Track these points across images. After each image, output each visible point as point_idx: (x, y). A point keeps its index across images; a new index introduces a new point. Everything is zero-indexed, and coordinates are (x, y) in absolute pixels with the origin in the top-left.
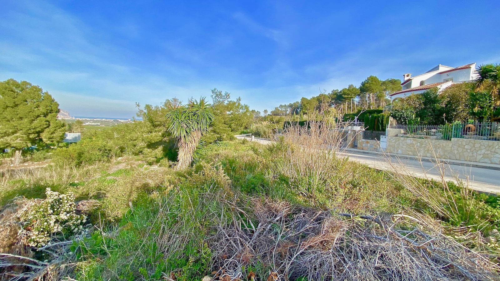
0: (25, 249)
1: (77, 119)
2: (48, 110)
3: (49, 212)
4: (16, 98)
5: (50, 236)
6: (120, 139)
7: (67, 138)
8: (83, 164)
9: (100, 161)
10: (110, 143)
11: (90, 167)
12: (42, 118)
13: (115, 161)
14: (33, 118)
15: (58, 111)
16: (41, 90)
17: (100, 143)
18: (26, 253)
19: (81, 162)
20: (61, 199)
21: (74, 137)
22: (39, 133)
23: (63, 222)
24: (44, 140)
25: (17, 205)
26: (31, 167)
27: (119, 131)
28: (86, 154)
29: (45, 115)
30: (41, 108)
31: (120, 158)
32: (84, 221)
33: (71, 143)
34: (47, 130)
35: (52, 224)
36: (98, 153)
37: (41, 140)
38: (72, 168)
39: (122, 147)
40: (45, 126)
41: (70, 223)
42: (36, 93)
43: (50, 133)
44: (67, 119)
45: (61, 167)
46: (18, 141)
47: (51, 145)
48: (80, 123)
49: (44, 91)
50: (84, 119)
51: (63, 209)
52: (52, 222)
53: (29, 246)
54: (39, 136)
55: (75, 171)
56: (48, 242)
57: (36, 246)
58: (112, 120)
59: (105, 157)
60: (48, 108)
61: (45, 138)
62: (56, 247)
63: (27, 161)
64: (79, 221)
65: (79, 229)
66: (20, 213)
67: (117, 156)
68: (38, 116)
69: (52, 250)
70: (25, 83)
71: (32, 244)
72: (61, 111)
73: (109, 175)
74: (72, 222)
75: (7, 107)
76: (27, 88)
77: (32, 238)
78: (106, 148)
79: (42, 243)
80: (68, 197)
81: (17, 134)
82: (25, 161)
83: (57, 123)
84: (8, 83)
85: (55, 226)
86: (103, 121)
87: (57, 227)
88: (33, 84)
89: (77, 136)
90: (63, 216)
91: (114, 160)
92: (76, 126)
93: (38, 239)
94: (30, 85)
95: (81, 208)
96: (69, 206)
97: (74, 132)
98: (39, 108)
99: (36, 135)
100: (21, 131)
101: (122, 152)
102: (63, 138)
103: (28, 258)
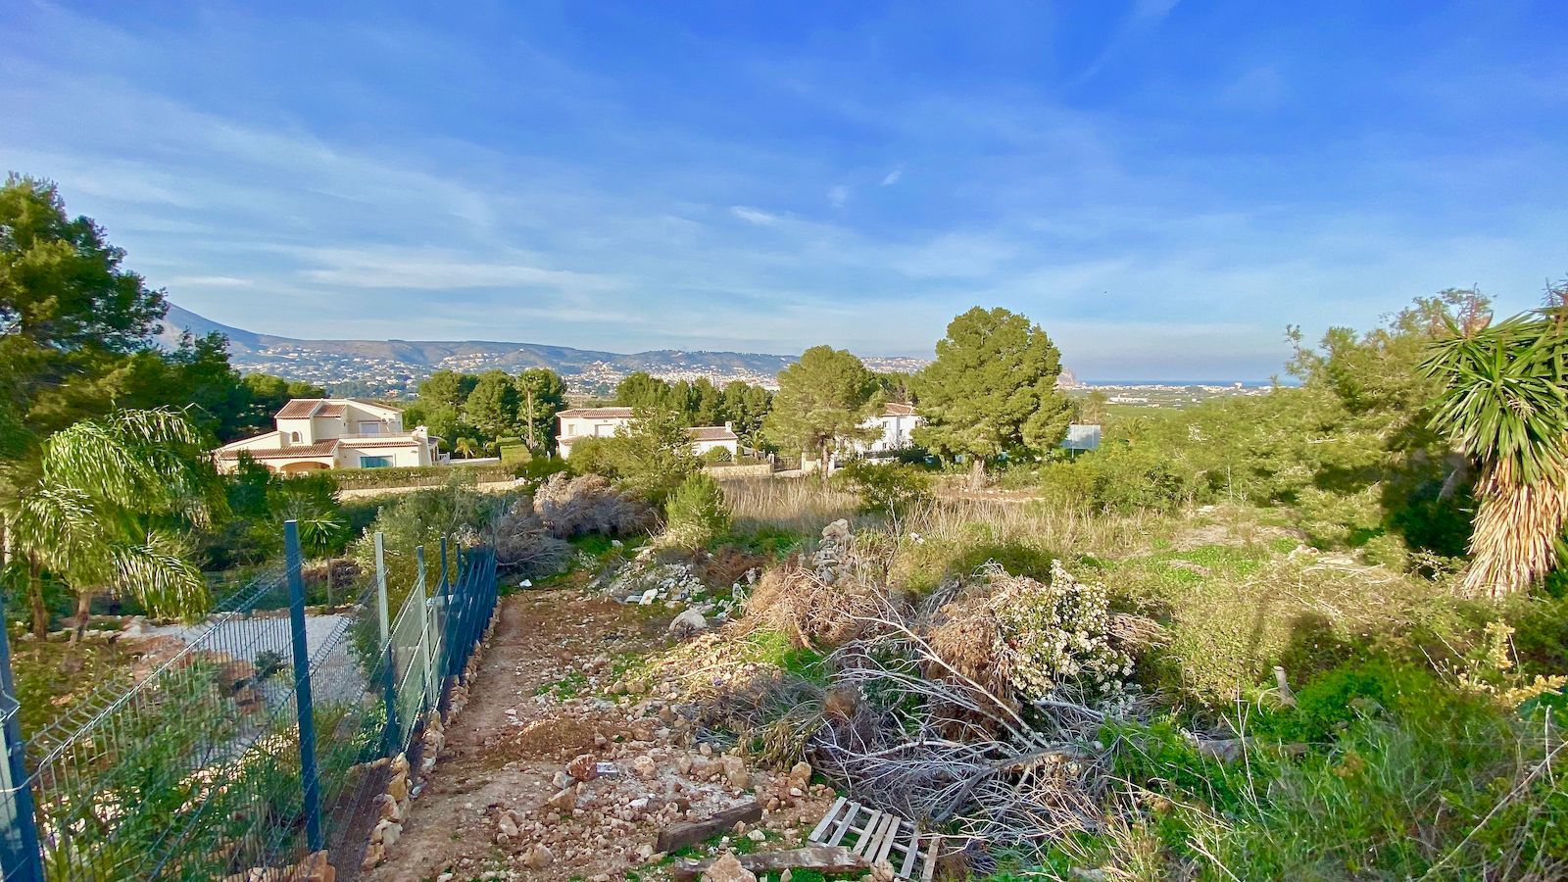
0: (1004, 686)
1: (1092, 388)
2: (1037, 369)
3: (1054, 619)
4: (983, 346)
5: (1051, 678)
6: (1213, 448)
7: (1069, 437)
8: (1106, 511)
9: (1148, 507)
10: (1180, 460)
11: (1125, 522)
12: (1026, 389)
13: (1190, 515)
14: (1009, 390)
15: (1057, 372)
16: (1027, 323)
17: (1154, 456)
18: (1005, 697)
19: (1102, 505)
20: (1077, 594)
21: (1084, 435)
22: (1017, 423)
23: (1081, 657)
24: (1026, 440)
25: (987, 581)
26: (1001, 501)
27: (1207, 421)
28: (1115, 484)
29: (1032, 382)
30: (1024, 366)
31: (1206, 507)
32: (1127, 672)
33: (1078, 452)
34: (1033, 417)
35: (1059, 653)
36: (1146, 486)
37: (1020, 440)
38: (1080, 517)
39: (1217, 472)
40: (1031, 408)
41: (1095, 664)
42: (1018, 331)
43: (1039, 424)
44: (1068, 388)
45: (1059, 510)
46: (979, 440)
47: (1035, 452)
48: (1099, 397)
49: (1033, 325)
50: (1107, 388)
51: (1080, 622)
52: (1060, 646)
53: (1010, 682)
54: (1016, 431)
55: (1088, 523)
56: (1048, 690)
57: (1024, 691)
58: (1183, 388)
59: (1165, 499)
60: (1038, 365)
61: (1029, 436)
62: (1062, 709)
63: (993, 484)
64: (1115, 667)
65: (1112, 688)
66: (997, 601)
67: (1200, 500)
68: (1019, 385)
69: (1053, 715)
70: (1000, 312)
71: (1017, 682)
72: (1062, 373)
73: (1175, 554)
74: (1099, 662)
75: (967, 367)
76: (1002, 322)
77: (1019, 667)
78: (1169, 473)
79: (1037, 689)
80: (1095, 593)
81: (978, 426)
82: (990, 485)
83: (1054, 400)
85: (1064, 658)
86: (1156, 392)
87: (1067, 662)
88: (1014, 312)
89: (1091, 433)
90: (1083, 641)
91: (1188, 512)
92: (1090, 406)
93: (1029, 676)
94: (1008, 313)
95: (1119, 632)
96: (1096, 620)
97: (1082, 423)
98: (1021, 366)
99: (1013, 428)
100: (987, 418)
101: (1214, 488)
102: (1061, 436)
103: (1012, 713)
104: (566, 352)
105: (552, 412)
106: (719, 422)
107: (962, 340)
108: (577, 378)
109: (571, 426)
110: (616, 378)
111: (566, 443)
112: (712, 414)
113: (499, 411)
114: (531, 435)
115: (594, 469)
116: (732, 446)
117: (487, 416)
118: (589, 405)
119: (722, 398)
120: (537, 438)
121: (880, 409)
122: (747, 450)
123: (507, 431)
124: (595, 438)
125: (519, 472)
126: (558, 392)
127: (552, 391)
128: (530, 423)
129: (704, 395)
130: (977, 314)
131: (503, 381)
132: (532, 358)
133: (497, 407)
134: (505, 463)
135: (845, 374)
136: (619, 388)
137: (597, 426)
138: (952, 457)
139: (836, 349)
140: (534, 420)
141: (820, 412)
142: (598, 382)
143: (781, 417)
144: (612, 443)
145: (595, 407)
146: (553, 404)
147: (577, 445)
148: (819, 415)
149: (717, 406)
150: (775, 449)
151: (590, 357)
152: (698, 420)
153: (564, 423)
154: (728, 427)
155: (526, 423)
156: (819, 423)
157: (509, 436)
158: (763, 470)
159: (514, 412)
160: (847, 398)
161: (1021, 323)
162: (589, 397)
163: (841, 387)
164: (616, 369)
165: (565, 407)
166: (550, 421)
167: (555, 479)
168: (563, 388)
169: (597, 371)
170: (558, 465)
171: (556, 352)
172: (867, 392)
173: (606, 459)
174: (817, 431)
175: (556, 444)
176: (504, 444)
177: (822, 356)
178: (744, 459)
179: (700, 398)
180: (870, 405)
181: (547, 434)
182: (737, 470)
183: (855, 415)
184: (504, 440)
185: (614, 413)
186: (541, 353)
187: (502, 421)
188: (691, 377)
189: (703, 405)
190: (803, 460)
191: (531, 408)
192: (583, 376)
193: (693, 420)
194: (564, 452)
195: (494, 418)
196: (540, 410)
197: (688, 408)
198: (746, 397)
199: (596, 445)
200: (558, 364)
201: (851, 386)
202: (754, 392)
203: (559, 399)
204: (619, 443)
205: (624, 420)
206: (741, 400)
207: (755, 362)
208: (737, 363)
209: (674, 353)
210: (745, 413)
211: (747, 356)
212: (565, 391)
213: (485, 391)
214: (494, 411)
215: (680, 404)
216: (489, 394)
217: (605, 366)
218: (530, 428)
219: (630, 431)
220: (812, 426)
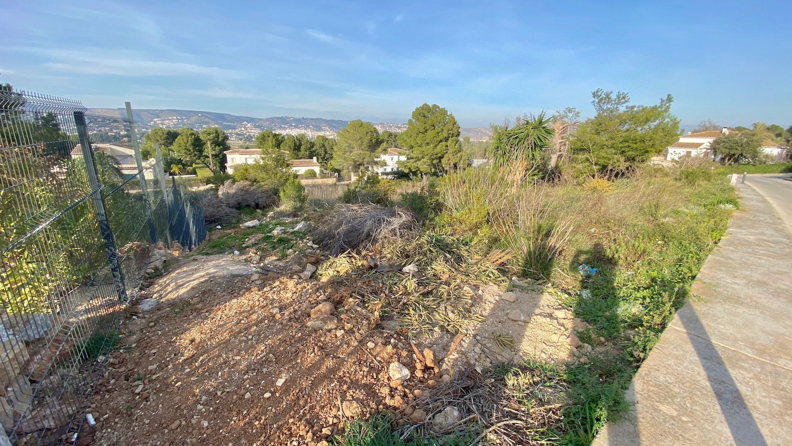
2: (449, 134)
4: (427, 123)
14: (436, 144)
15: (458, 135)
16: (446, 112)
22: (440, 158)
29: (447, 140)
34: (446, 155)
40: (445, 152)
42: (443, 116)
43: (448, 159)
46: (425, 166)
49: (449, 113)
54: (440, 162)
60: (450, 132)
68: (441, 141)
70: (435, 106)
76: (436, 111)
81: (425, 160)
84: (423, 108)
88: (441, 107)
89: (483, 163)
94: (439, 107)
98: (443, 132)
99: (438, 160)
100: (427, 156)
104: (226, 116)
105: (221, 151)
106: (311, 157)
107: (418, 120)
108: (234, 131)
109: (232, 159)
110: (256, 132)
111: (231, 167)
112: (307, 153)
113: (192, 151)
114: (211, 163)
115: (246, 179)
116: (317, 169)
117: (185, 153)
118: (242, 147)
119: (312, 145)
120: (215, 165)
121: (385, 151)
122: (325, 171)
123: (198, 161)
124: (245, 164)
125: (208, 182)
126: (223, 140)
127: (220, 140)
128: (210, 156)
129: (303, 143)
130: (425, 107)
131: (193, 134)
132: (207, 120)
133: (191, 148)
134: (200, 177)
135: (368, 134)
136: (257, 139)
137: (246, 159)
138: (415, 173)
139: (364, 121)
140: (212, 155)
141: (356, 153)
142: (246, 134)
143: (338, 155)
144: (253, 167)
145: (245, 149)
146: (221, 147)
147: (236, 168)
148: (356, 154)
149: (310, 149)
150: (338, 171)
151: (240, 120)
152: (300, 156)
153: (229, 157)
154: (315, 159)
155: (208, 157)
156: (356, 158)
157: (199, 164)
158: (332, 181)
159: (201, 151)
160: (370, 146)
161: (444, 112)
162: (241, 142)
163: (366, 141)
164: (256, 127)
165: (228, 148)
166: (221, 156)
167: (227, 183)
168: (226, 138)
169: (245, 127)
170: (228, 177)
171: (220, 117)
172: (378, 143)
173: (252, 174)
174: (355, 162)
175: (225, 168)
176: (198, 167)
177: (359, 125)
178: (323, 175)
179: (300, 145)
180: (380, 149)
181: (220, 163)
182: (319, 181)
183: (373, 154)
184: (197, 166)
185: (254, 152)
186: (211, 117)
187: (195, 155)
188: (295, 133)
189: (302, 148)
190: (352, 176)
191: (210, 149)
192: (237, 130)
193: (298, 156)
194: (230, 171)
195: (190, 154)
196: (215, 150)
197: (295, 149)
198: (326, 144)
199: (246, 168)
200: (221, 124)
201: (371, 141)
202: (330, 142)
203: (225, 144)
204: (256, 166)
205: (259, 156)
206: (324, 146)
207: (334, 124)
208: (324, 125)
209: (289, 118)
210: (326, 152)
211: (329, 121)
212: (228, 139)
213: (183, 139)
214: (189, 151)
215: (290, 147)
216: (186, 141)
217: (249, 125)
218: (211, 159)
219: (261, 161)
220: (353, 159)
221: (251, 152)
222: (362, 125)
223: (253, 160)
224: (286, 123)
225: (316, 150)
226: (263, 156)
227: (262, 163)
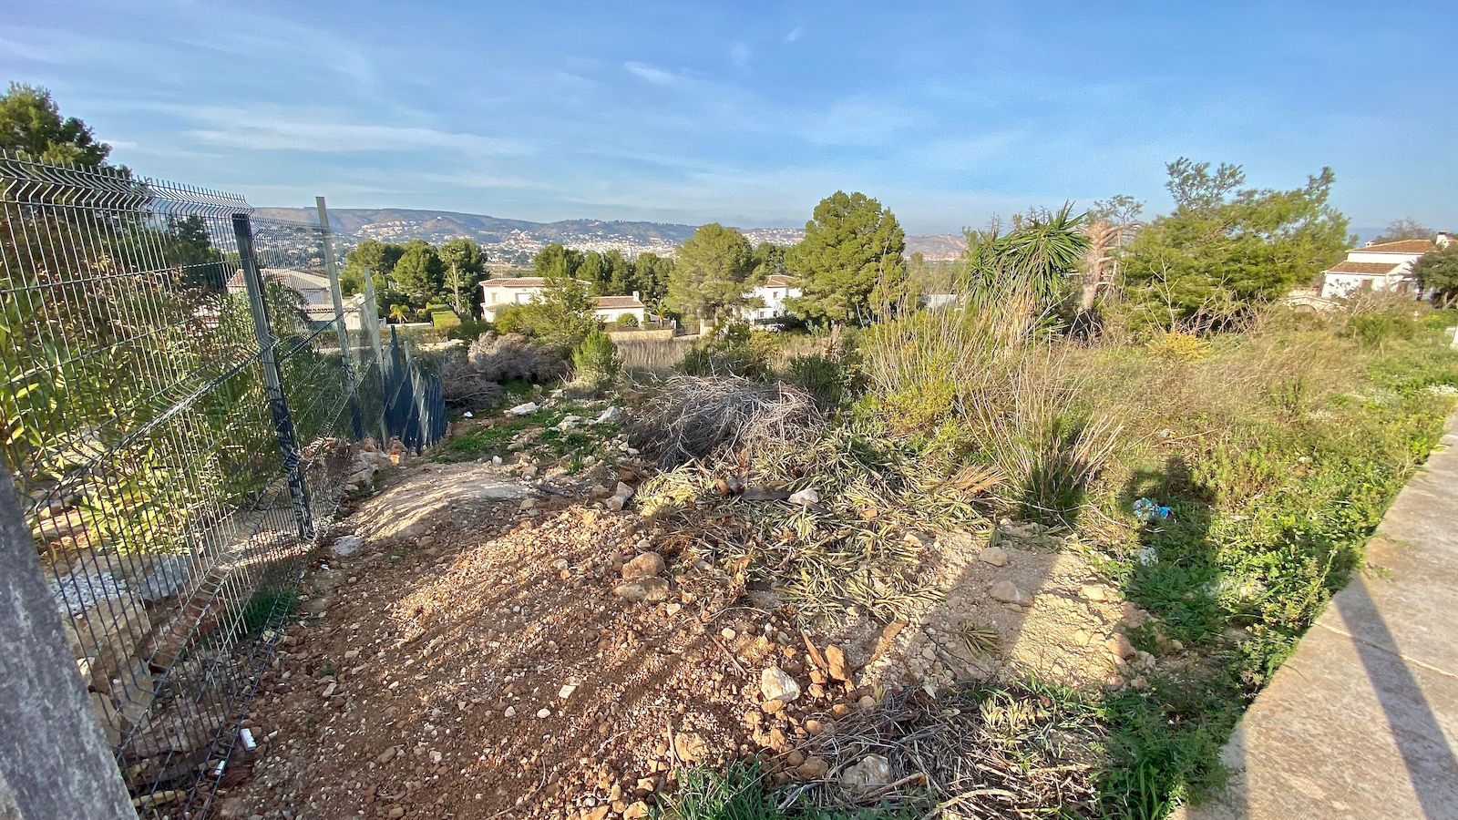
2: (883, 247)
4: (842, 227)
12: (873, 264)
14: (859, 265)
15: (901, 248)
16: (879, 206)
22: (866, 292)
24: (872, 306)
29: (879, 258)
30: (873, 245)
34: (877, 287)
37: (868, 306)
40: (875, 280)
42: (872, 213)
46: (837, 307)
49: (883, 209)
54: (865, 299)
60: (885, 243)
61: (875, 302)
68: (868, 261)
70: (858, 196)
75: (827, 245)
76: (859, 205)
81: (836, 295)
83: (895, 273)
84: (833, 200)
88: (869, 197)
94: (864, 198)
98: (871, 245)
99: (861, 297)
100: (841, 289)
104: (484, 220)
105: (475, 281)
106: (629, 292)
107: (824, 221)
108: (496, 247)
109: (494, 294)
110: (535, 248)
111: (491, 309)
112: (623, 284)
113: (425, 280)
114: (457, 302)
115: (517, 331)
116: (639, 314)
117: (414, 284)
118: (509, 274)
119: (632, 270)
120: (464, 305)
121: (762, 280)
122: (653, 317)
123: (434, 299)
124: (515, 305)
125: (451, 334)
126: (479, 262)
127: (473, 261)
128: (456, 291)
129: (615, 266)
130: (839, 198)
131: (427, 251)
132: (450, 226)
133: (424, 276)
134: (437, 326)
135: (732, 250)
136: (537, 259)
137: (517, 294)
138: (817, 321)
139: (726, 225)
140: (460, 289)
141: (710, 284)
142: (517, 251)
143: (678, 288)
144: (529, 309)
145: (516, 277)
146: (475, 274)
147: (500, 311)
148: (710, 286)
149: (627, 277)
150: (677, 317)
151: (507, 226)
152: (611, 290)
153: (488, 292)
154: (636, 293)
155: (452, 291)
156: (709, 293)
157: (437, 303)
158: (664, 334)
159: (440, 282)
160: (734, 271)
161: (874, 206)
162: (509, 266)
163: (728, 261)
164: (534, 238)
165: (486, 276)
166: (474, 290)
167: (483, 337)
168: (483, 258)
169: (516, 239)
170: (485, 327)
171: (473, 221)
172: (751, 265)
173: (527, 321)
174: (707, 300)
175: (481, 310)
176: (434, 310)
177: (715, 232)
178: (650, 325)
179: (611, 270)
180: (753, 277)
181: (473, 302)
182: (642, 335)
183: (740, 286)
184: (434, 306)
185: (532, 282)
186: (459, 222)
187: (430, 289)
188: (602, 248)
189: (615, 275)
190: (702, 325)
191: (456, 277)
192: (502, 245)
193: (607, 289)
194: (489, 317)
195: (421, 286)
196: (463, 280)
197: (601, 278)
198: (656, 268)
199: (516, 311)
200: (476, 233)
201: (737, 261)
202: (664, 264)
203: (481, 268)
204: (534, 309)
205: (538, 290)
206: (652, 272)
207: (671, 233)
208: (653, 233)
209: (592, 222)
210: (656, 283)
211: (663, 226)
212: (486, 260)
213: (410, 261)
214: (421, 280)
215: (593, 274)
216: (415, 264)
217: (522, 235)
218: (457, 295)
219: (542, 298)
220: (704, 296)
221: (525, 282)
222: (720, 232)
223: (528, 297)
224: (586, 231)
225: (639, 278)
226: (545, 289)
227: (543, 303)
